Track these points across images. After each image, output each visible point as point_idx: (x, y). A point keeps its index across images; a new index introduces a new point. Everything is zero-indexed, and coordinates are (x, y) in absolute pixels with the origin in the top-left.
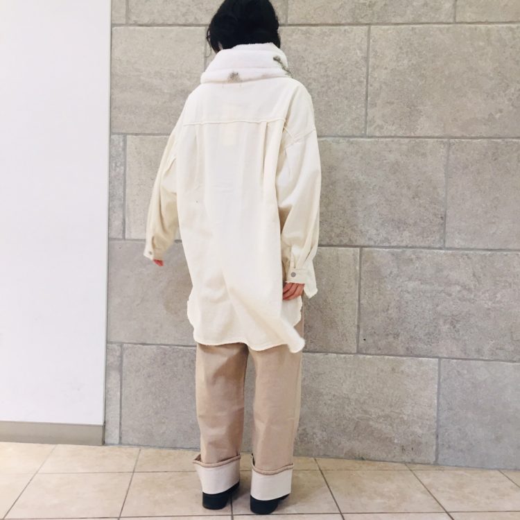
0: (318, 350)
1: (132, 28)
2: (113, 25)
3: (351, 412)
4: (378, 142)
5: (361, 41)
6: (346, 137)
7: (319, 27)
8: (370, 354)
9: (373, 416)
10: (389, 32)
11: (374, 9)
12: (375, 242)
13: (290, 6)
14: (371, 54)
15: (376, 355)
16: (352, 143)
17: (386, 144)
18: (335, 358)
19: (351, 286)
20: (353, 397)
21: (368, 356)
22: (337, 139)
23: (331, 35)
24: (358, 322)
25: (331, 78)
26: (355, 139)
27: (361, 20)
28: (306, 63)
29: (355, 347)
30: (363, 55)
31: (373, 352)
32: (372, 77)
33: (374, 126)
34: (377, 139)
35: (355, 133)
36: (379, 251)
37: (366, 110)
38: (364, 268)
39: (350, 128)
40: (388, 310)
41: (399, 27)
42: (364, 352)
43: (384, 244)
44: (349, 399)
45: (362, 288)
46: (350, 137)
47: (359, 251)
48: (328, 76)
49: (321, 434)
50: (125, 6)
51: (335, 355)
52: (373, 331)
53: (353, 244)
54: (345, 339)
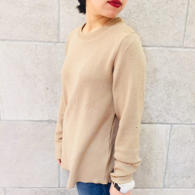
0: (138, 187)
4: (191, 51)
6: (168, 47)
12: (182, 121)
15: (175, 188)
16: (172, 52)
18: (149, 191)
19: (163, 149)
21: (170, 189)
22: (162, 48)
24: (165, 170)
26: (175, 49)
29: (162, 184)
31: (173, 187)
33: (189, 40)
35: (175, 45)
36: (183, 127)
39: (172, 40)
40: (185, 162)
42: (168, 187)
43: (187, 123)
45: (170, 150)
46: (171, 47)
47: (170, 127)
51: (149, 189)
52: (174, 175)
53: (166, 123)
54: (156, 180)
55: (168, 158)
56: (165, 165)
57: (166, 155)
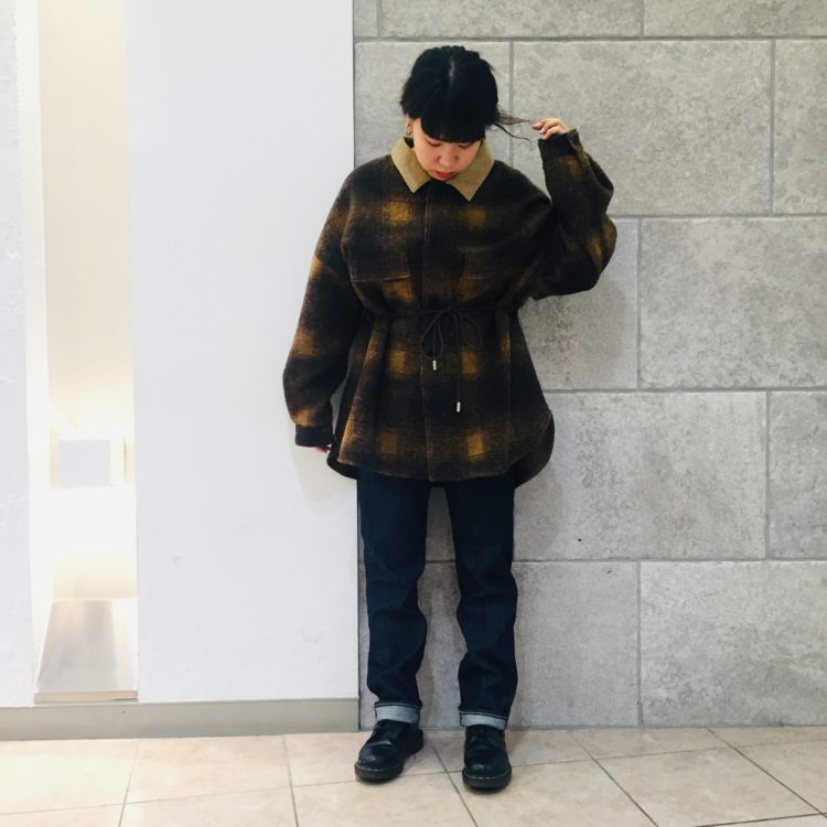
0: (704, 557)
1: (387, 44)
2: (356, 40)
3: (761, 653)
4: (790, 222)
5: (761, 65)
6: (741, 215)
7: (695, 42)
8: (787, 559)
9: (796, 656)
10: (806, 49)
11: (780, 13)
12: (791, 381)
13: (646, 9)
14: (778, 85)
15: (796, 559)
16: (751, 225)
17: (805, 227)
18: (732, 569)
19: (755, 453)
20: (763, 628)
21: (785, 563)
22: (727, 219)
23: (713, 55)
24: (767, 509)
25: (715, 123)
26: (756, 219)
27: (759, 31)
28: (675, 99)
29: (764, 549)
30: (764, 85)
31: (791, 556)
32: (780, 120)
33: (784, 199)
34: (789, 219)
35: (754, 209)
36: (797, 396)
37: (772, 172)
38: (774, 424)
39: (747, 201)
40: (813, 488)
41: (819, 41)
42: (778, 555)
43: (805, 385)
44: (756, 631)
45: (772, 456)
46: (747, 215)
47: (765, 397)
48: (710, 119)
49: (714, 691)
50: (376, 8)
51: (732, 563)
52: (791, 522)
53: (755, 386)
54: (747, 537)
55: (771, 477)
56: (764, 495)
57: (764, 470)
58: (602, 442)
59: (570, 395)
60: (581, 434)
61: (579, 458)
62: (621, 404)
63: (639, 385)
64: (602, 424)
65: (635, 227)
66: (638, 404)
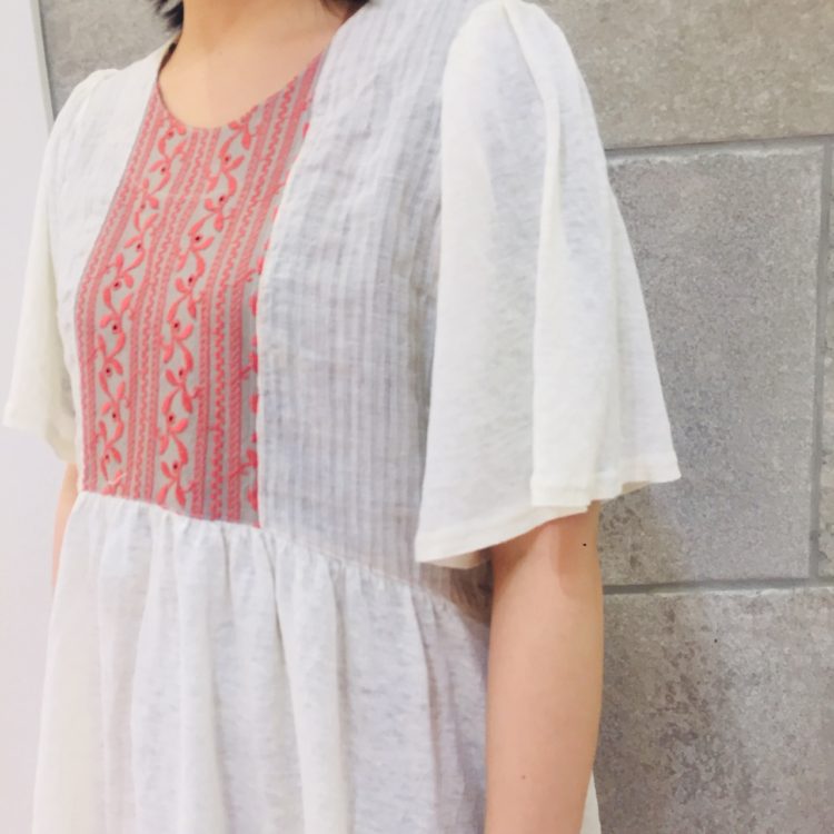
58: (722, 702)
59: (640, 599)
60: (670, 687)
61: (664, 740)
62: (768, 616)
63: (814, 570)
64: (721, 663)
65: (814, 167)
66: (810, 615)
